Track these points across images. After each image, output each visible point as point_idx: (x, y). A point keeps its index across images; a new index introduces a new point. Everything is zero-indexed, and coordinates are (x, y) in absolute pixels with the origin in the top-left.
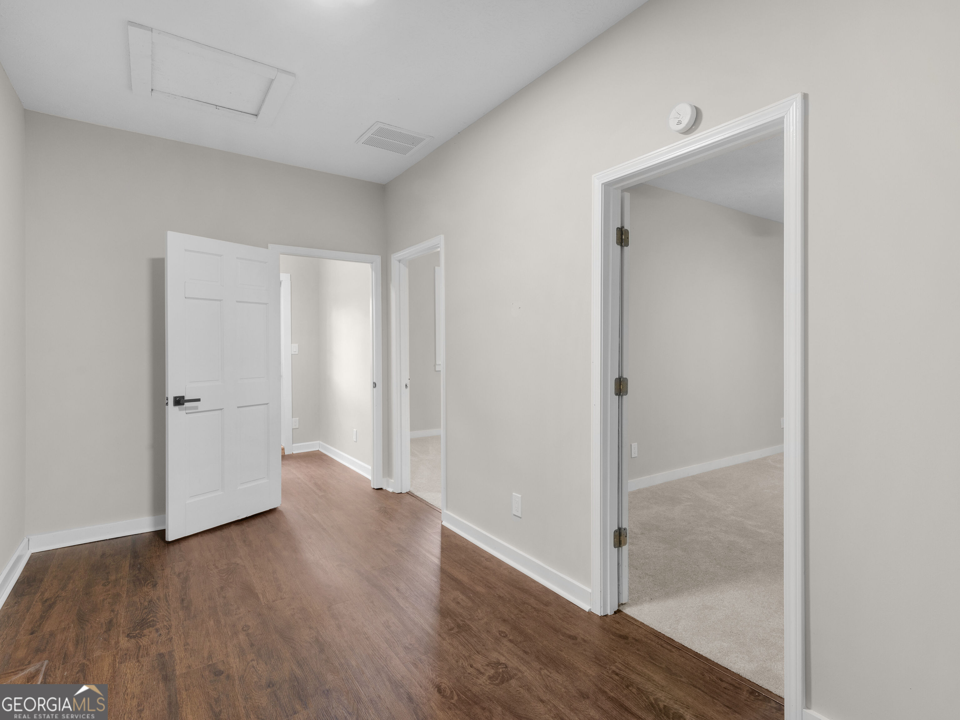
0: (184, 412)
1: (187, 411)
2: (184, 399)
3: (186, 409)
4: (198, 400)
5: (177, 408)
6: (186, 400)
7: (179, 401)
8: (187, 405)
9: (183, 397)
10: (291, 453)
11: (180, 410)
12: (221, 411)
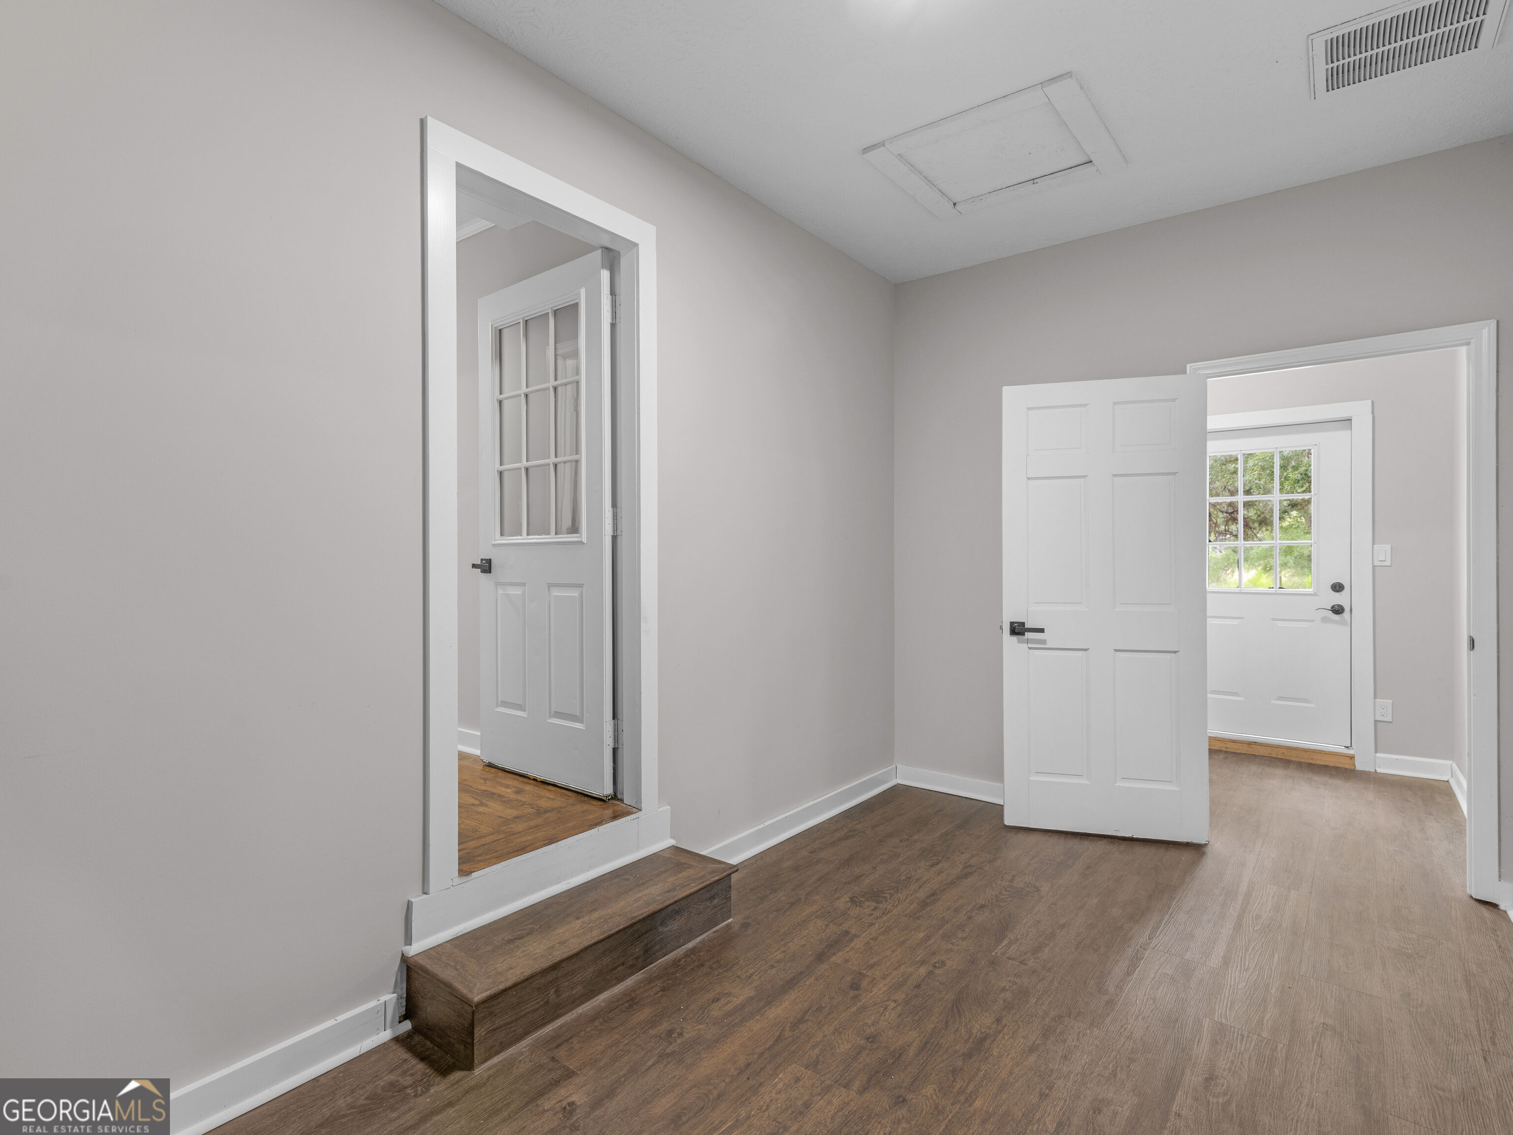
0: (1025, 646)
1: (1030, 645)
2: (1024, 626)
3: (1028, 641)
4: (1041, 631)
5: (1015, 638)
6: (1027, 628)
7: (1018, 630)
8: (1028, 635)
9: (1023, 624)
10: (1373, 770)
11: (1019, 642)
12: (1085, 652)
